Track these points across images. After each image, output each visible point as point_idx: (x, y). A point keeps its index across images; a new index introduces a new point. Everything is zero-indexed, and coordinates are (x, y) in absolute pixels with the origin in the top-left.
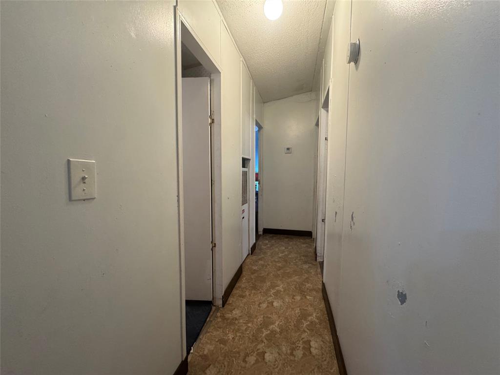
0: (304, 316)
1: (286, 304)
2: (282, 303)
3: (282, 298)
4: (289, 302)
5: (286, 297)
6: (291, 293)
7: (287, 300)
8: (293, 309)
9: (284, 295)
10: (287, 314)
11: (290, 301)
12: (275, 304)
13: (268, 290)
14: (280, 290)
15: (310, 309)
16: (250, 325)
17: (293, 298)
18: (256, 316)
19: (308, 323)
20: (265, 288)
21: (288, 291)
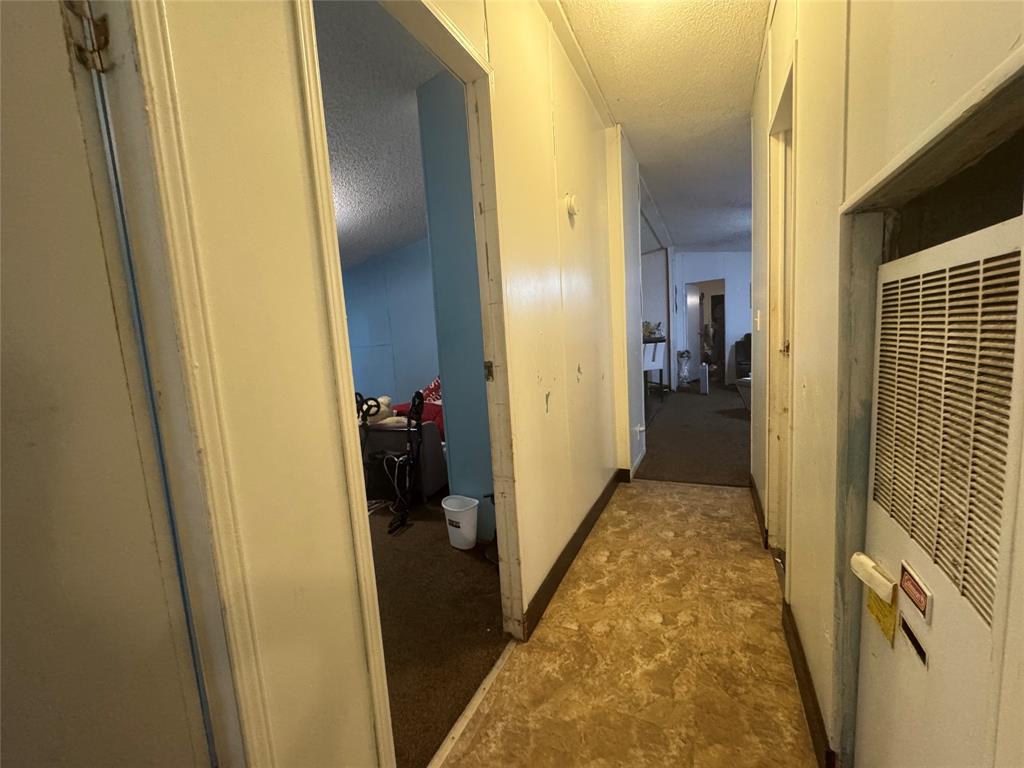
0: (601, 593)
1: (631, 616)
2: (642, 618)
3: (640, 631)
4: (625, 619)
5: (628, 633)
6: (614, 644)
7: (628, 625)
8: (619, 605)
9: (635, 638)
10: (633, 597)
11: (621, 621)
12: (658, 619)
13: (680, 661)
14: (643, 656)
15: (582, 602)
16: (705, 586)
17: (612, 628)
18: (697, 599)
19: (598, 581)
20: (691, 670)
21: (622, 650)
